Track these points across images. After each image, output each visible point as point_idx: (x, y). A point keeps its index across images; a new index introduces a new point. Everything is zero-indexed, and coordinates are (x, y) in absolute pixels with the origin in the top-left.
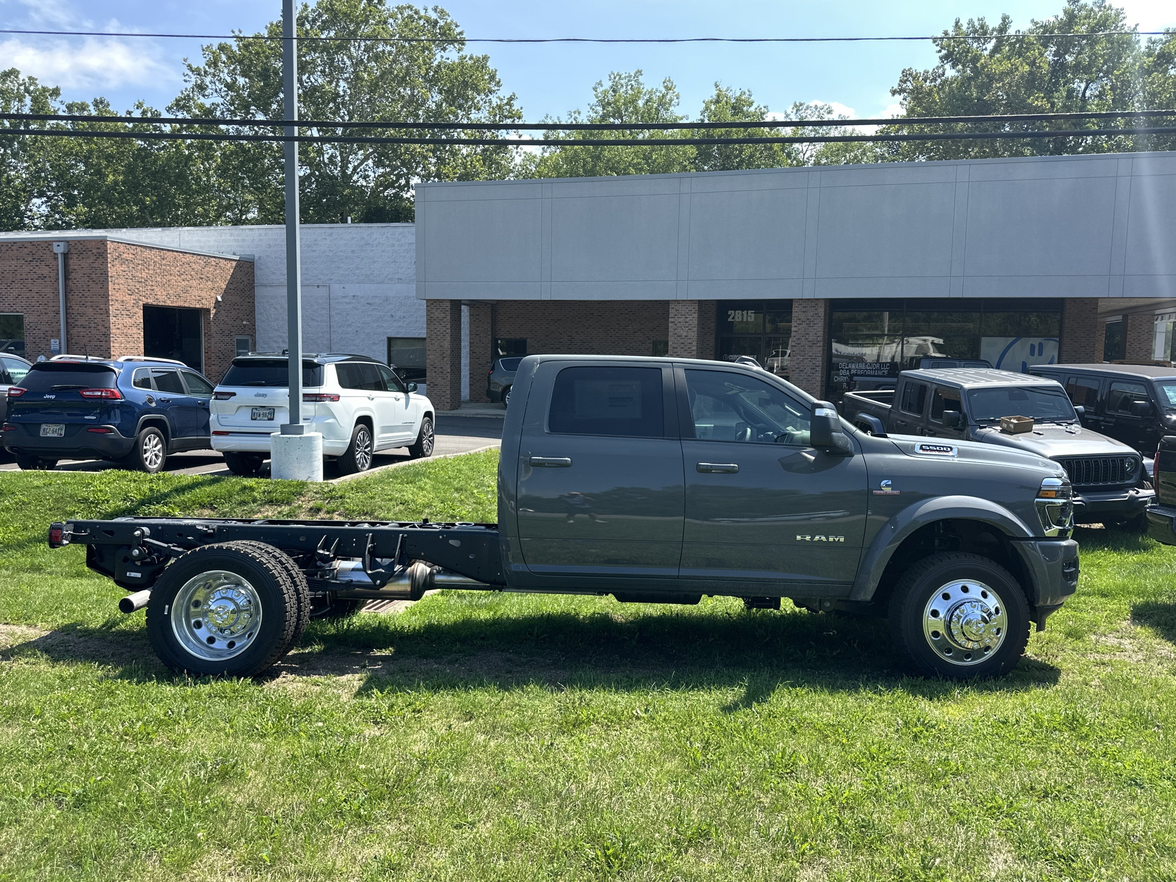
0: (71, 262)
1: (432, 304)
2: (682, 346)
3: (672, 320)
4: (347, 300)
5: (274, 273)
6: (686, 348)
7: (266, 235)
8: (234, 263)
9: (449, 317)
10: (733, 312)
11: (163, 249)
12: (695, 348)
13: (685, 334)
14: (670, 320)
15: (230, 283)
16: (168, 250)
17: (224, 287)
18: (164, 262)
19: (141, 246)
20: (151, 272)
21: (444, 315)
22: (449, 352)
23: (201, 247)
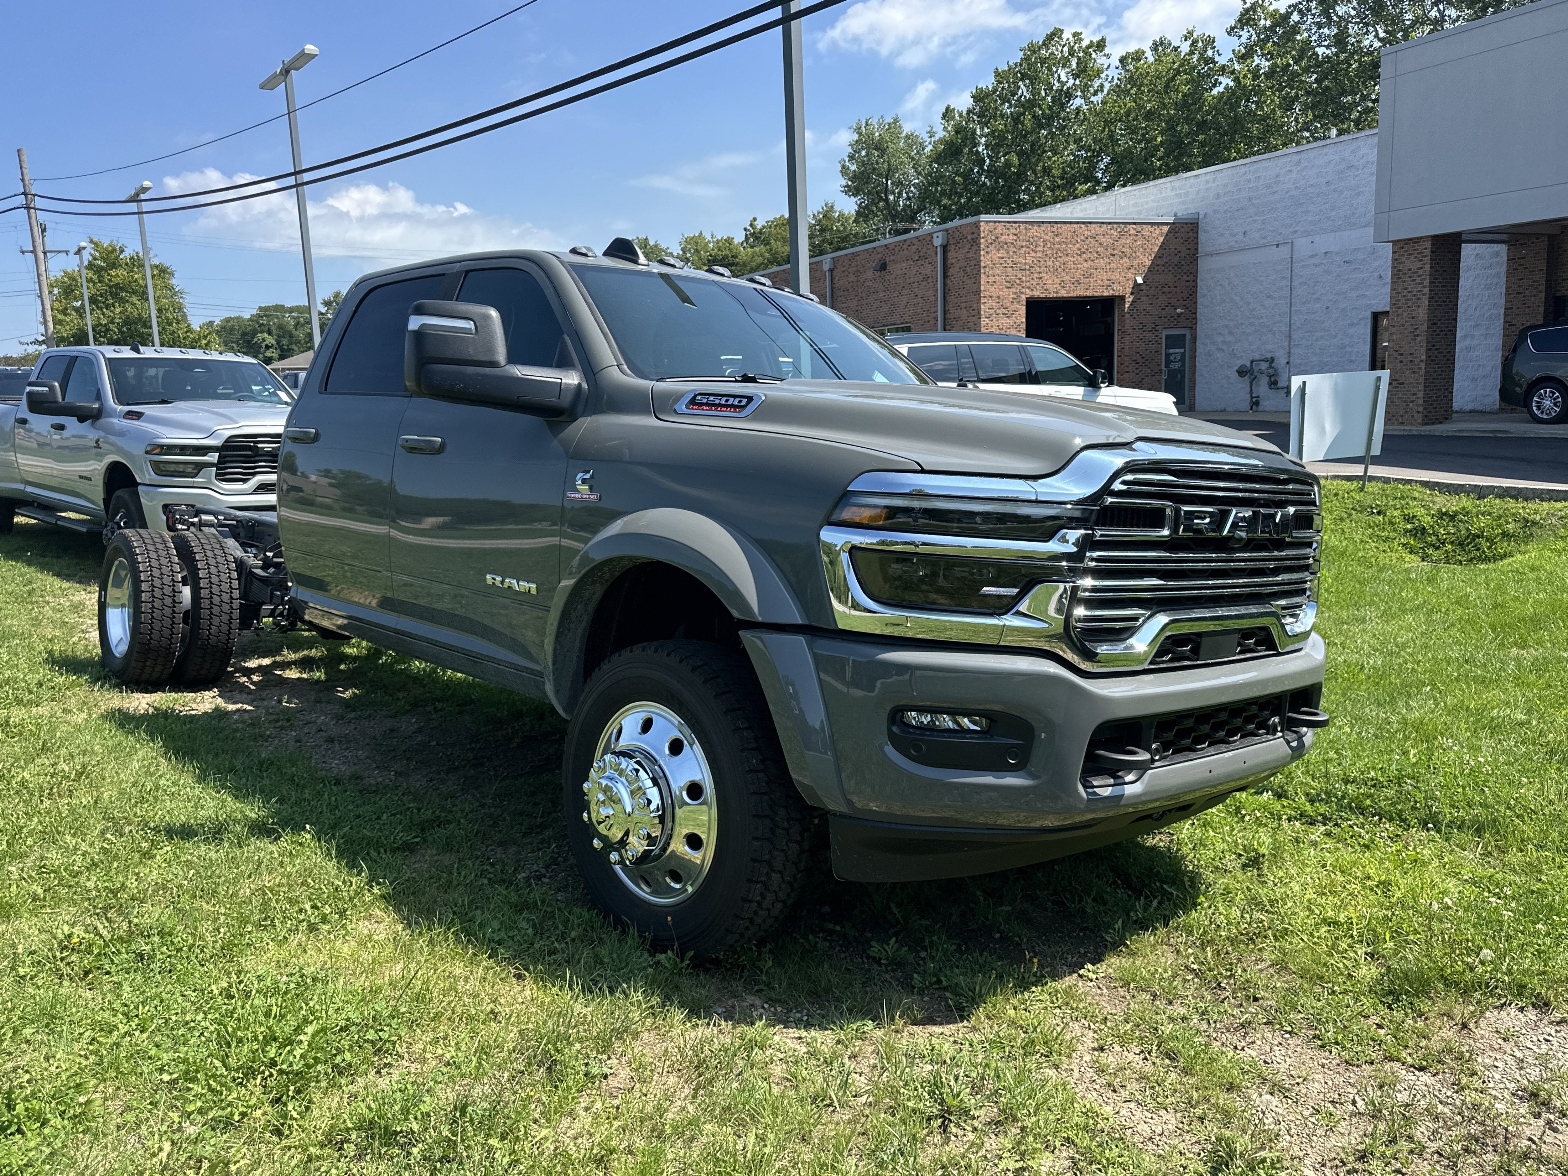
0: (950, 254)
1: (1402, 246)
4: (1316, 261)
5: (1222, 235)
7: (1214, 180)
8: (1166, 229)
9: (1427, 267)
11: (1056, 223)
15: (1159, 256)
16: (1065, 223)
17: (1149, 263)
18: (1057, 239)
19: (1026, 222)
20: (1040, 255)
21: (1419, 265)
22: (1425, 327)
23: (1140, 212)
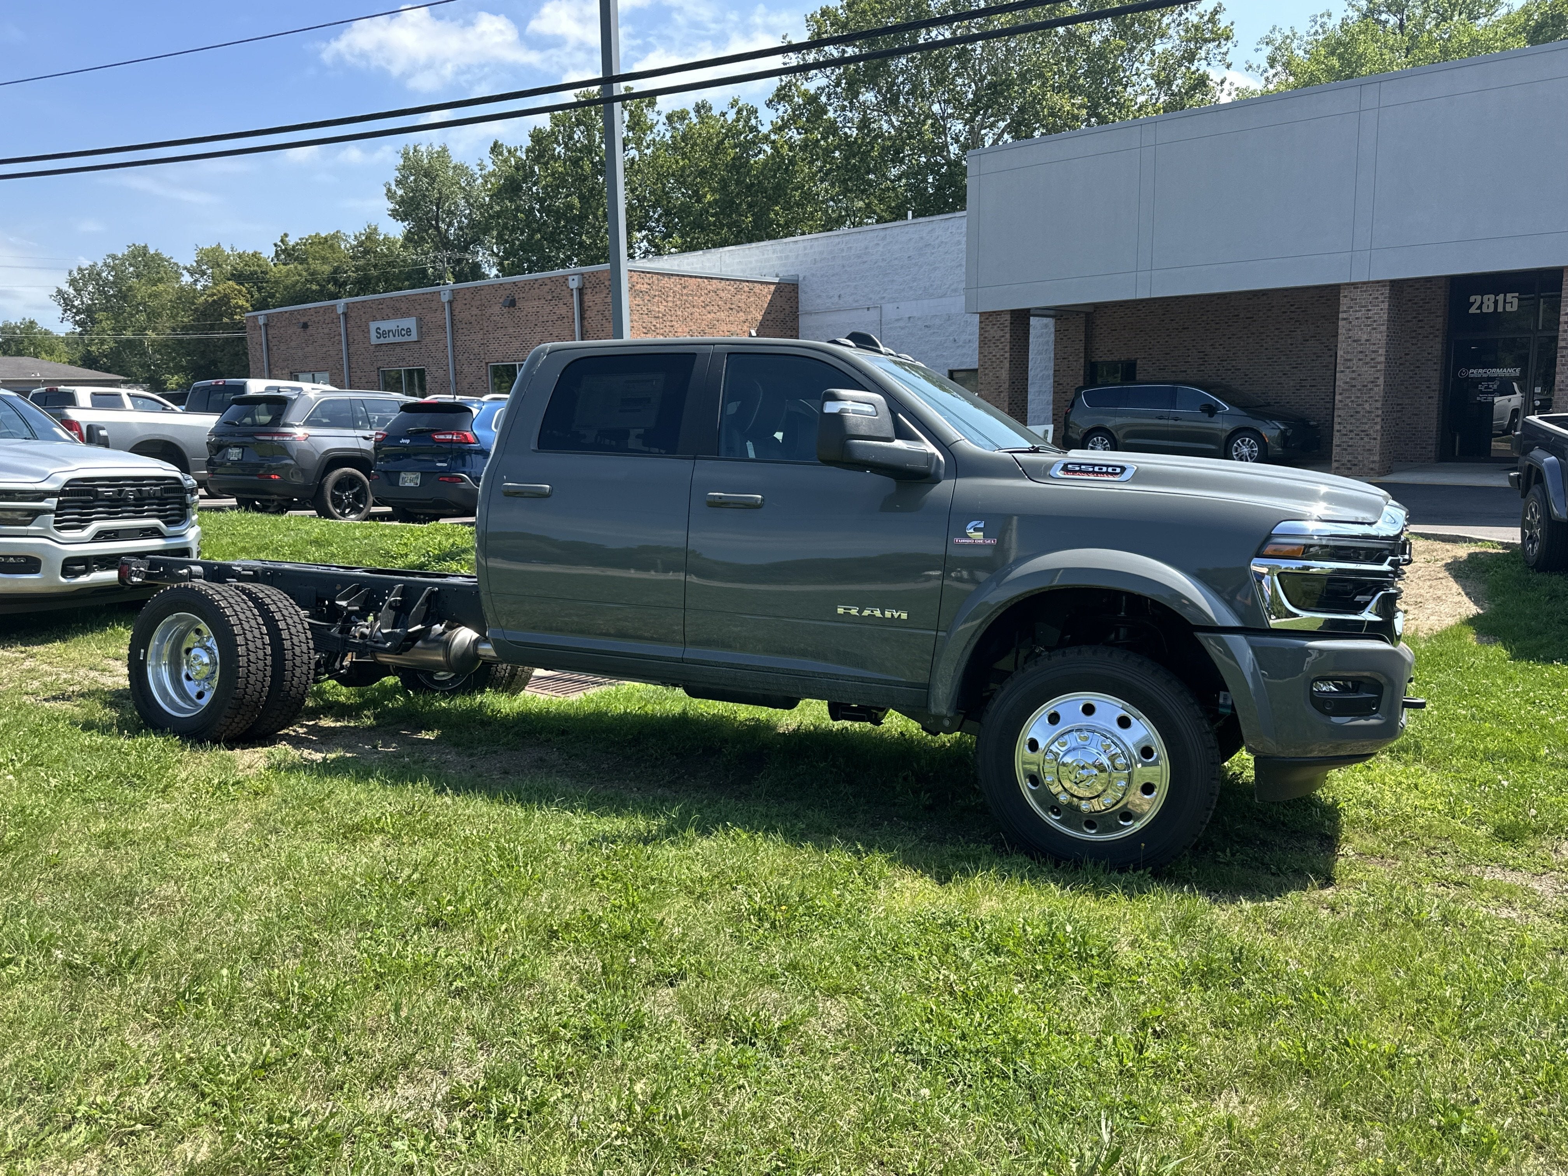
0: (586, 298)
1: (988, 318)
2: (1361, 356)
3: (1344, 315)
4: (901, 324)
5: (819, 296)
6: (1368, 359)
7: (811, 247)
8: (773, 288)
9: (1008, 336)
10: (1479, 298)
11: (684, 276)
12: (1382, 359)
13: (1365, 337)
14: (1341, 315)
15: (768, 312)
16: (691, 277)
17: (760, 318)
18: (685, 291)
19: (658, 274)
20: (670, 304)
21: (1002, 333)
22: (1007, 385)
23: (744, 271)
